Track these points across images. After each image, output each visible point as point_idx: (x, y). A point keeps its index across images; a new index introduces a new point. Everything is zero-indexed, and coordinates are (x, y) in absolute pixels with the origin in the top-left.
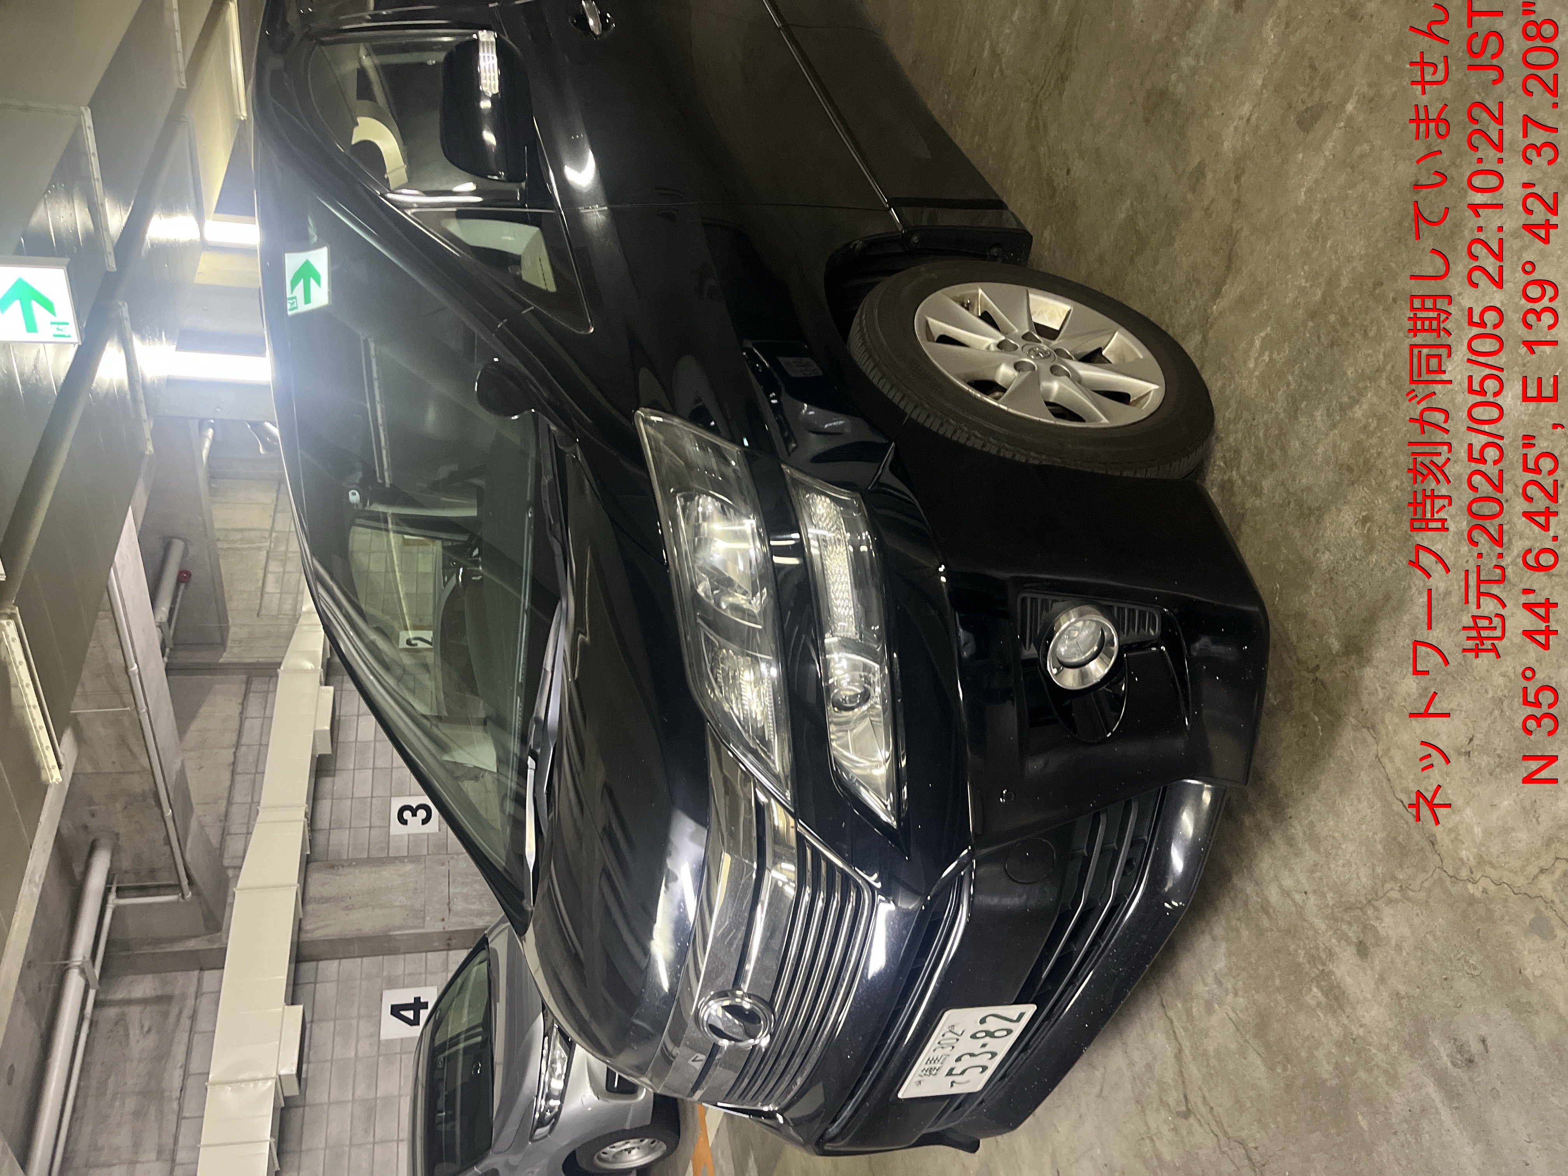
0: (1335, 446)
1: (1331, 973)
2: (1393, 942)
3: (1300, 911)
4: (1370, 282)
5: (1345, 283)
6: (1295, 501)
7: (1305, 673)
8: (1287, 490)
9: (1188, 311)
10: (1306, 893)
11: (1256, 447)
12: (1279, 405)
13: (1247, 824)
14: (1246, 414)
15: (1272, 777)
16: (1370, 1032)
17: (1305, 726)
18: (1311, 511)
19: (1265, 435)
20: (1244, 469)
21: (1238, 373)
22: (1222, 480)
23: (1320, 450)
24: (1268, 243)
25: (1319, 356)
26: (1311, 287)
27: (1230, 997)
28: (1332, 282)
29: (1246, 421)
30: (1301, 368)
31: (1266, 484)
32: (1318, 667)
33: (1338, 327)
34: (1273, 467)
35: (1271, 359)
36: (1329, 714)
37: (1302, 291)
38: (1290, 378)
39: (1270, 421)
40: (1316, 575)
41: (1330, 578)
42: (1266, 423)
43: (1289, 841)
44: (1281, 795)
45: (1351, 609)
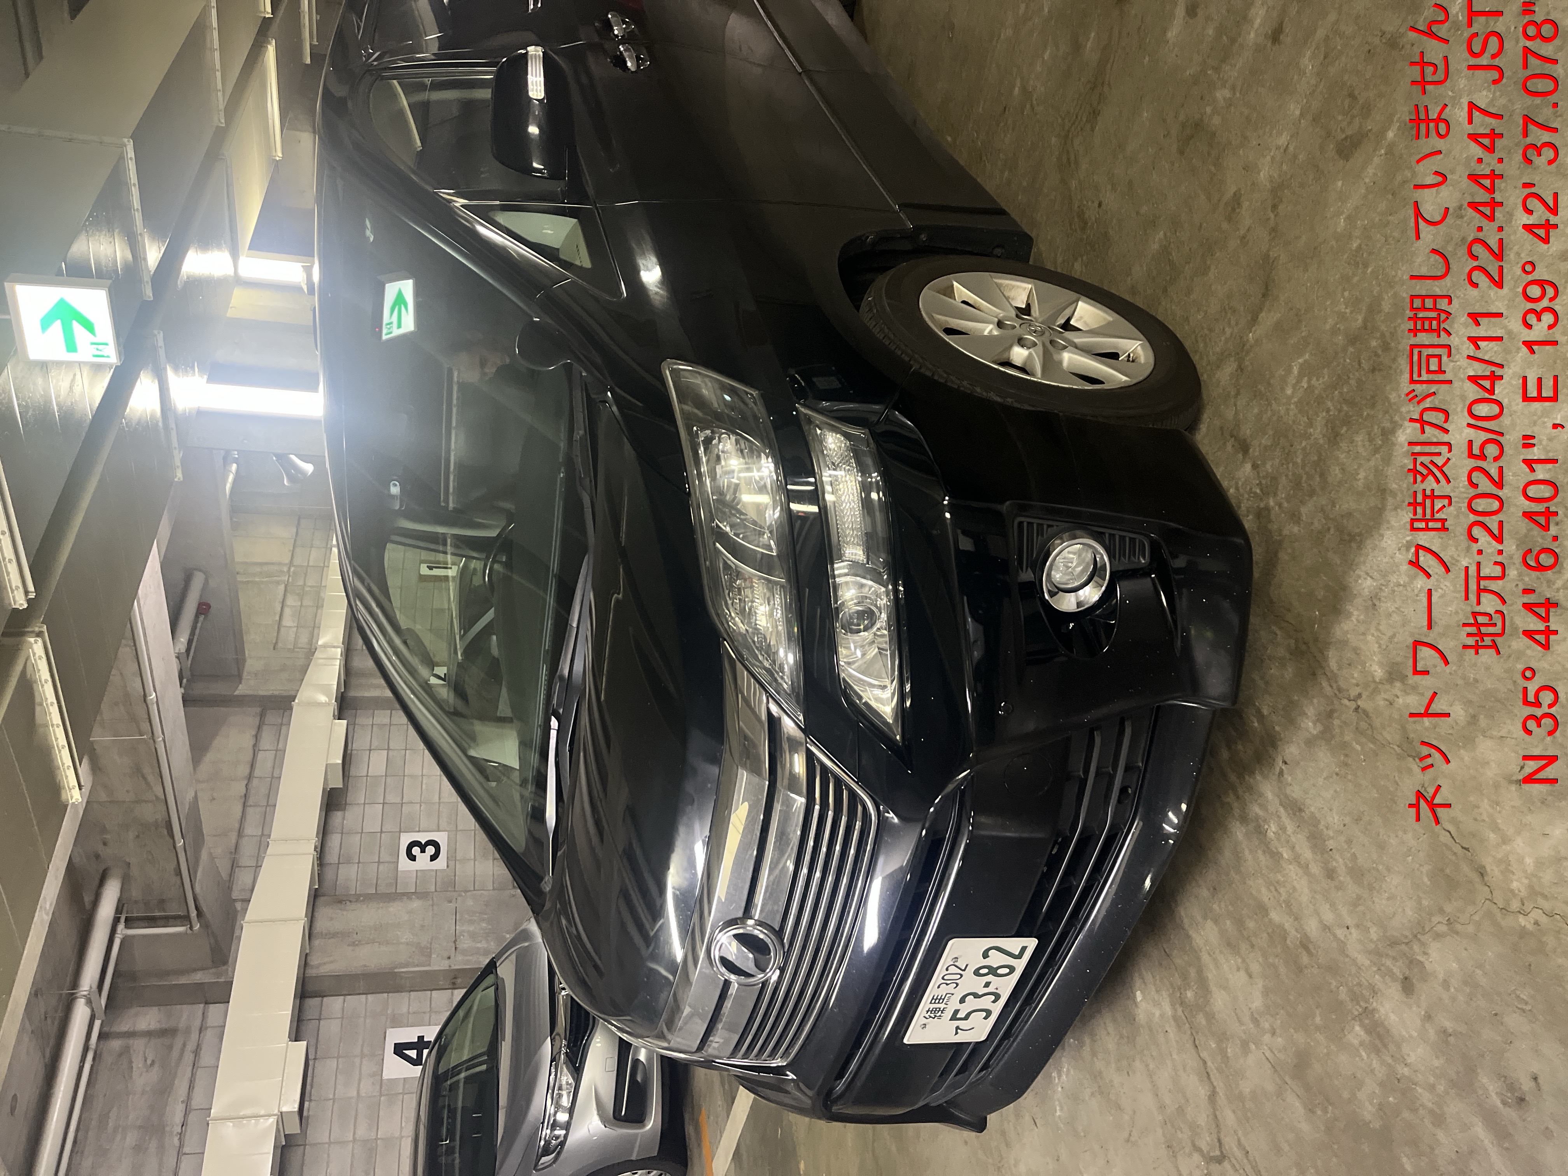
0: (1376, 470)
1: (1374, 1010)
2: (1441, 976)
3: (1342, 947)
5: (1386, 308)
6: (1335, 527)
7: (1346, 702)
8: (1327, 516)
9: (1223, 338)
10: (1348, 928)
11: (1294, 474)
12: (1318, 431)
13: (1285, 856)
14: (1282, 441)
15: (1313, 808)
16: (1416, 1071)
17: (1346, 756)
18: (1352, 538)
19: (1303, 461)
20: (1282, 495)
21: (1275, 399)
22: (1258, 507)
23: (1362, 475)
24: (1306, 270)
25: (1359, 381)
26: (1351, 312)
27: (1267, 1038)
28: (1373, 309)
29: (1284, 449)
30: (1341, 393)
31: (1304, 510)
32: (1360, 696)
33: (1380, 352)
34: (1312, 493)
35: (1309, 387)
36: (1372, 743)
37: (1342, 317)
38: (1330, 404)
39: (1308, 447)
40: (1358, 601)
41: (1373, 603)
42: (1304, 449)
43: (1331, 874)
44: (1321, 827)
45: (1394, 636)
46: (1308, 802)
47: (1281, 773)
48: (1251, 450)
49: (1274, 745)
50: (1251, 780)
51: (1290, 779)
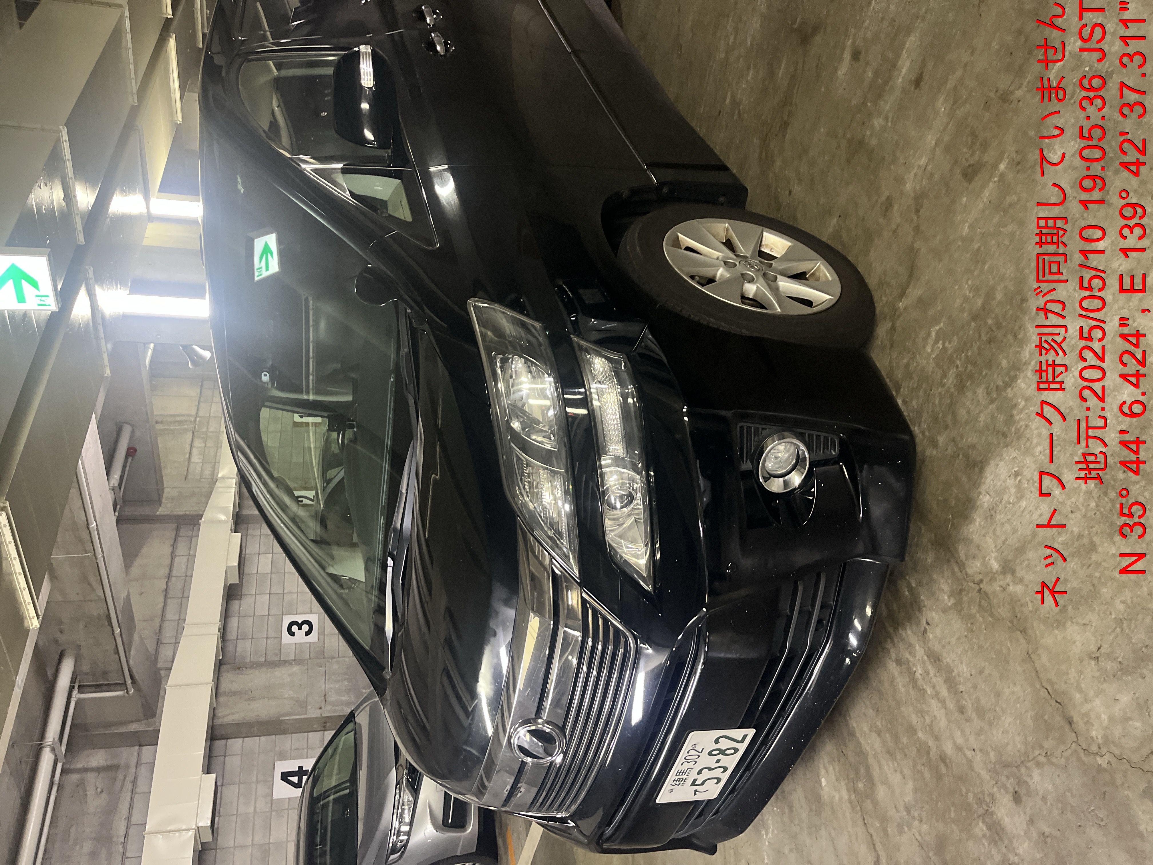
0: (993, 416)
1: (993, 812)
2: (1041, 795)
3: (970, 763)
4: (1018, 298)
5: (999, 296)
6: (963, 455)
7: (972, 584)
8: (956, 445)
10: (974, 750)
11: (933, 411)
12: (950, 382)
13: (929, 692)
14: (924, 385)
15: (948, 659)
17: (972, 624)
18: (975, 464)
19: (940, 401)
20: (924, 426)
21: (919, 354)
23: (982, 418)
24: (940, 260)
25: (979, 348)
26: (974, 297)
27: (916, 823)
28: (989, 296)
29: (926, 391)
30: (967, 356)
31: (941, 440)
32: (981, 581)
33: (994, 329)
34: (946, 427)
35: (944, 348)
36: (991, 617)
37: (966, 299)
38: (958, 362)
39: (943, 392)
40: (980, 511)
41: (991, 515)
42: (940, 393)
43: (962, 710)
44: (954, 674)
45: (1006, 539)
46: (945, 655)
47: (925, 632)
48: (902, 390)
49: (920, 610)
50: (904, 634)
51: (931, 636)
